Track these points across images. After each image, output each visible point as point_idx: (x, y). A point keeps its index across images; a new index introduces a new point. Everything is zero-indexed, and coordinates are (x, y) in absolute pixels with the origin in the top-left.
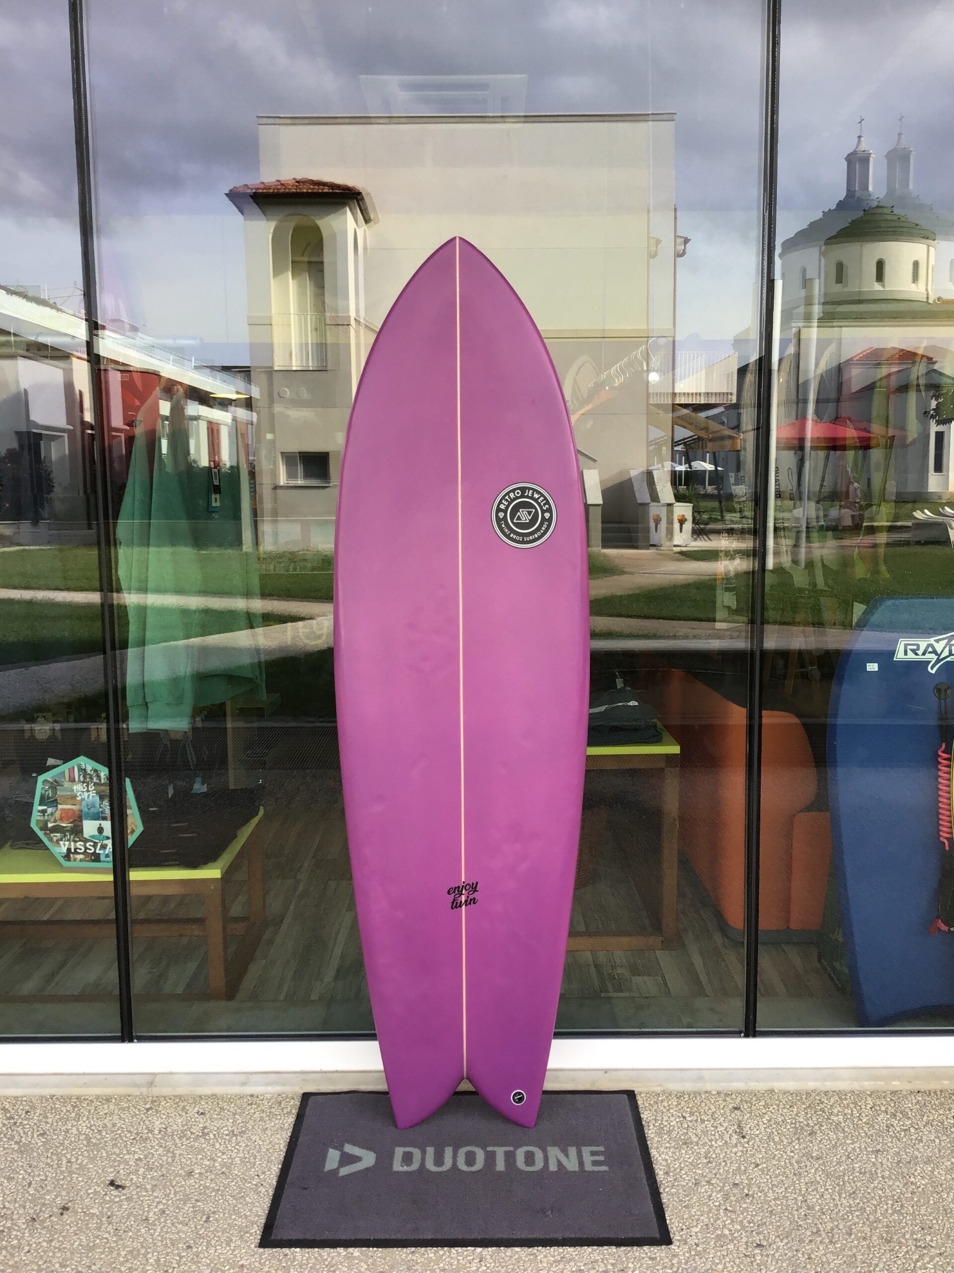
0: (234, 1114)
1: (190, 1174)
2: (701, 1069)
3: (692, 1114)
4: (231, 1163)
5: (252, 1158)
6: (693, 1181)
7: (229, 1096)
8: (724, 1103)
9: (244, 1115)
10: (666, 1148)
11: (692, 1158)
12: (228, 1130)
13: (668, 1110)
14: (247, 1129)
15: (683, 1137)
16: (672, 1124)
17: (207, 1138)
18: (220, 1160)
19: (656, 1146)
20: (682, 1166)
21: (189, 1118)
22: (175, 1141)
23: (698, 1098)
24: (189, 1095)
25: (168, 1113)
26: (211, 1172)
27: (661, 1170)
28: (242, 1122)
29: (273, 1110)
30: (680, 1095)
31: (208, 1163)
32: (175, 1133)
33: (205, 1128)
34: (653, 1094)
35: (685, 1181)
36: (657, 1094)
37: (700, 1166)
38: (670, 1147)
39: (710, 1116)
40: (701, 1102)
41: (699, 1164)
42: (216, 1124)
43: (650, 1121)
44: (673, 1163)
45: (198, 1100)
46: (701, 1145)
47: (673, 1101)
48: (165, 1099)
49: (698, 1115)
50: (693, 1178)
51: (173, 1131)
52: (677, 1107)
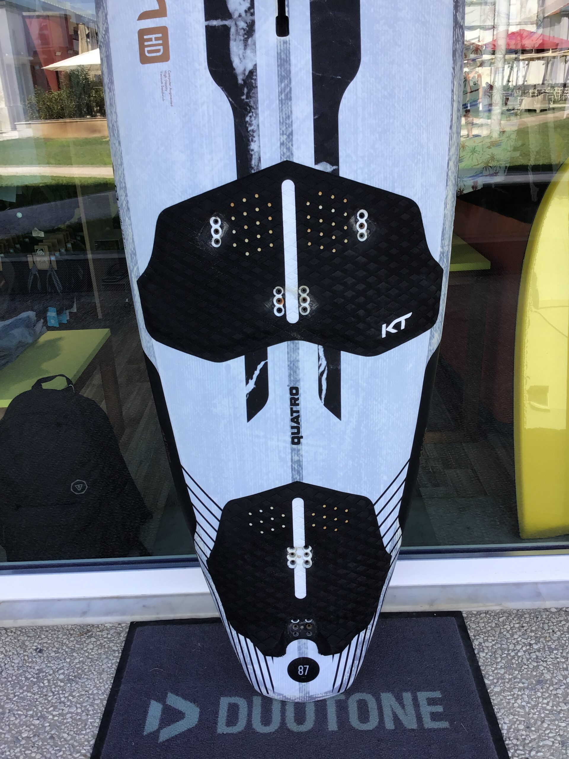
0: (73, 650)
1: (16, 740)
2: (536, 583)
3: (538, 640)
4: (62, 723)
5: (84, 714)
6: (559, 739)
7: (70, 626)
9: (82, 652)
10: (520, 689)
11: (551, 704)
12: (63, 673)
13: (512, 635)
14: (83, 671)
15: (535, 673)
16: (519, 654)
17: (42, 685)
18: (51, 717)
19: (508, 686)
20: (543, 715)
21: (26, 658)
22: (8, 690)
23: (539, 619)
24: (29, 627)
25: (6, 651)
26: (38, 736)
27: (520, 724)
28: (78, 662)
29: (111, 644)
30: (520, 614)
31: (37, 722)
32: (10, 679)
33: (40, 671)
34: (492, 614)
35: (549, 739)
36: (497, 615)
37: (561, 716)
38: (523, 689)
39: (556, 643)
40: (543, 624)
41: (559, 713)
42: (52, 665)
43: (496, 651)
44: (532, 711)
45: (39, 633)
46: (555, 684)
47: (514, 622)
48: (6, 633)
49: (544, 642)
50: (558, 734)
51: (7, 676)
52: (520, 630)
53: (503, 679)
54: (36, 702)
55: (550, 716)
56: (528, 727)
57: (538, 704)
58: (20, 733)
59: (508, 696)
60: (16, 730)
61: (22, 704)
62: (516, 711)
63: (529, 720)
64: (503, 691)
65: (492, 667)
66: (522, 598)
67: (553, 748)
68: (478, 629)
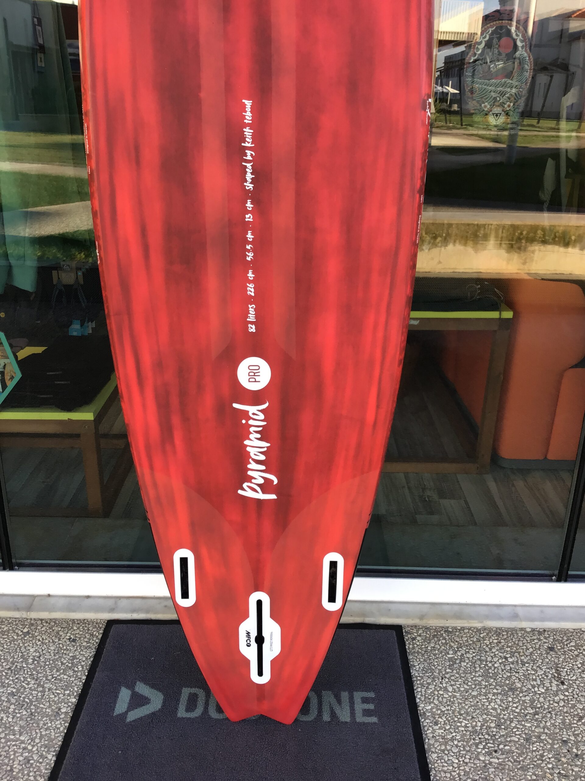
2: (515, 606)
3: (512, 654)
6: (524, 736)
8: (540, 642)
10: (494, 694)
11: (519, 708)
13: (491, 649)
15: (508, 682)
16: (496, 665)
17: (76, 669)
19: (484, 691)
20: (512, 717)
21: (61, 645)
22: (46, 672)
23: (515, 637)
24: (62, 619)
25: (43, 639)
27: (492, 722)
30: (498, 632)
32: (48, 663)
33: (74, 657)
34: (474, 630)
35: (516, 736)
36: (479, 631)
37: (527, 718)
38: (498, 694)
39: (529, 657)
40: (519, 641)
41: (526, 715)
42: (85, 653)
43: (475, 662)
44: (503, 712)
45: (71, 625)
46: (525, 692)
47: (493, 638)
48: (42, 623)
49: (518, 656)
50: (524, 732)
51: (45, 660)
52: (498, 646)
53: (480, 685)
54: (72, 683)
55: (518, 717)
56: (498, 726)
57: (509, 707)
58: (60, 709)
59: (484, 699)
60: (56, 706)
61: (60, 684)
62: (490, 712)
63: (500, 720)
64: (480, 695)
65: (471, 675)
66: (501, 618)
67: (518, 743)
68: (461, 642)
